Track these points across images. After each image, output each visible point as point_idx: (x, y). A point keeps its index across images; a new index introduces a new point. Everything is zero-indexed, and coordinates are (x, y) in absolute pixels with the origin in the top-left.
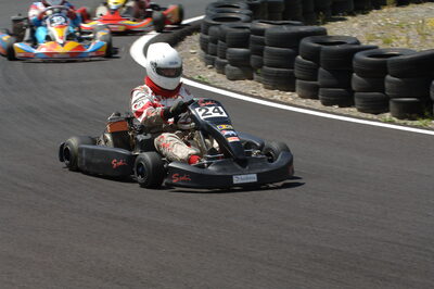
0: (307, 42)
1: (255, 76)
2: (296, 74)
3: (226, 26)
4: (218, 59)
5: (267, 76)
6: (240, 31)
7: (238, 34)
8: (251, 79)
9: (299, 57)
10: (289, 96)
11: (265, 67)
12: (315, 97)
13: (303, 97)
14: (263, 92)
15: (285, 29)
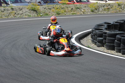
0: (118, 36)
1: (105, 46)
2: (115, 46)
3: (97, 31)
4: (95, 41)
5: (107, 46)
6: (101, 33)
7: (100, 34)
8: (104, 47)
9: (116, 41)
10: (113, 52)
11: (107, 43)
12: (120, 52)
13: (117, 52)
14: (106, 50)
15: (113, 32)
